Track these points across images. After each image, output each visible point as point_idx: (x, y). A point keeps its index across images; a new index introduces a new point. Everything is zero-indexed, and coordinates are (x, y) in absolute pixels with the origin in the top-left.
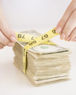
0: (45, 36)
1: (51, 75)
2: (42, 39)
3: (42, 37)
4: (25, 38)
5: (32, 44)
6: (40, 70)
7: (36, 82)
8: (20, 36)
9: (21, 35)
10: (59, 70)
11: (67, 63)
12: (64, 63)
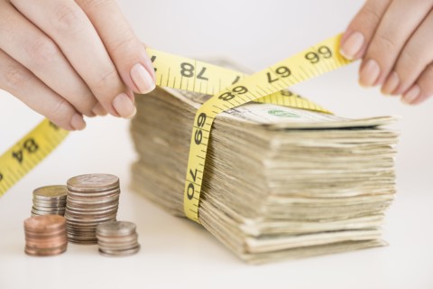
0: (277, 72)
1: (317, 221)
2: (270, 81)
3: (269, 75)
4: (207, 79)
5: (233, 96)
6: (280, 195)
7: (253, 244)
8: (191, 71)
9: (192, 68)
10: (350, 201)
11: (385, 174)
12: (374, 173)
